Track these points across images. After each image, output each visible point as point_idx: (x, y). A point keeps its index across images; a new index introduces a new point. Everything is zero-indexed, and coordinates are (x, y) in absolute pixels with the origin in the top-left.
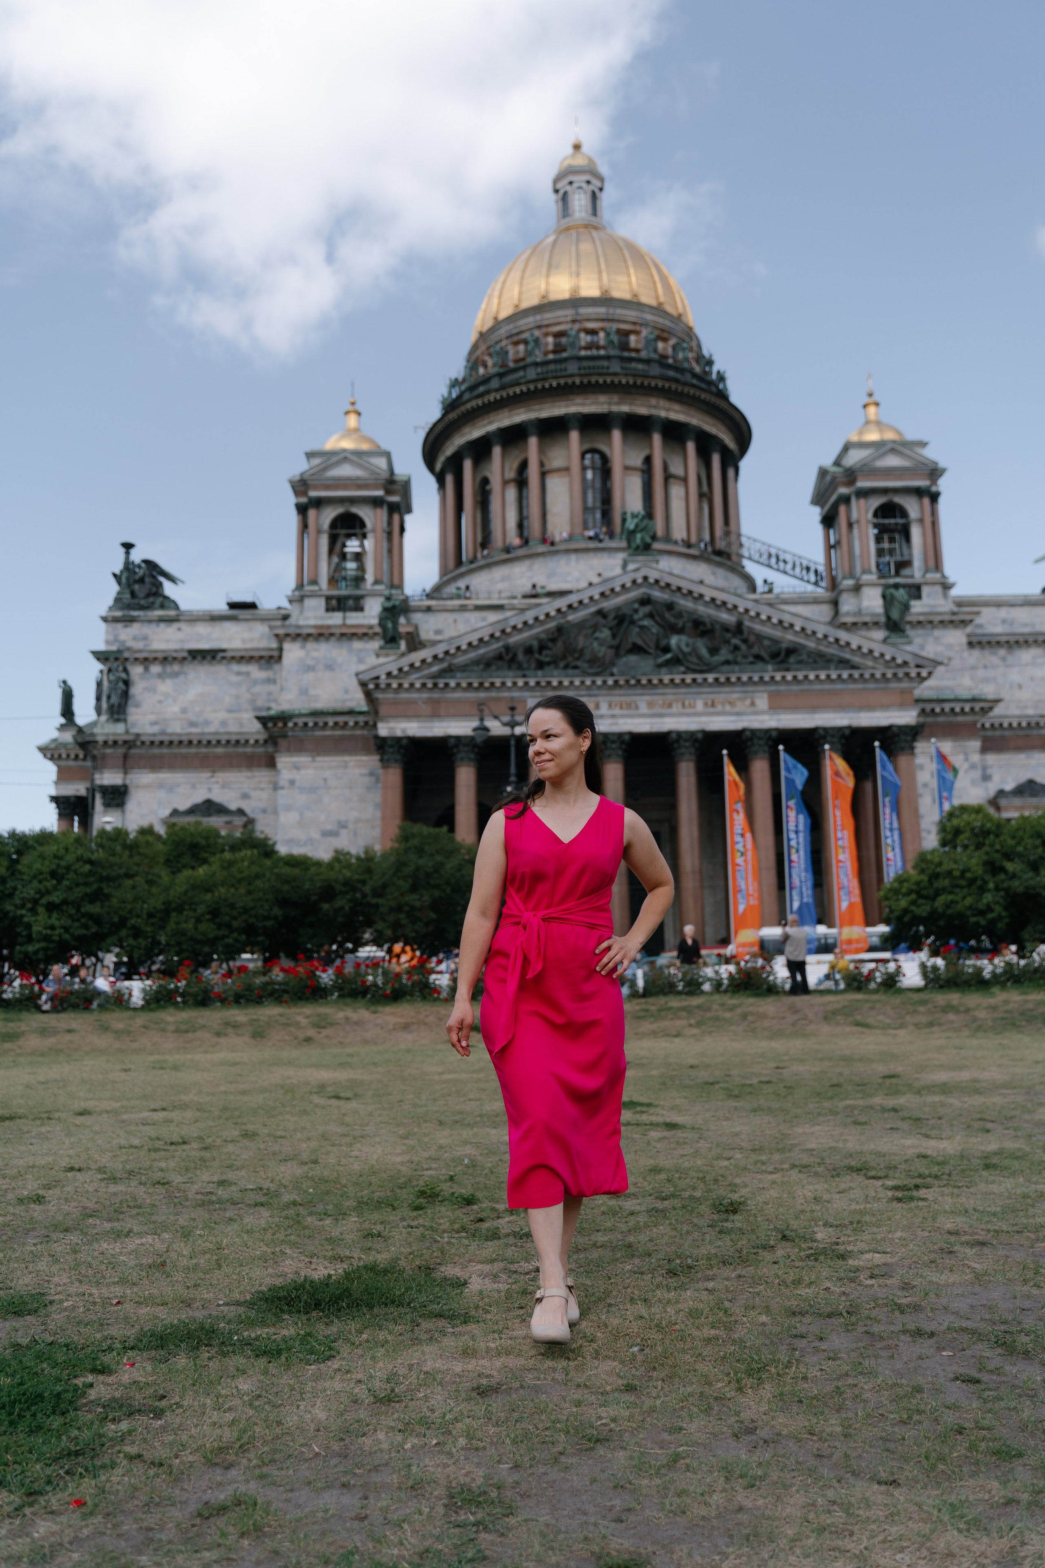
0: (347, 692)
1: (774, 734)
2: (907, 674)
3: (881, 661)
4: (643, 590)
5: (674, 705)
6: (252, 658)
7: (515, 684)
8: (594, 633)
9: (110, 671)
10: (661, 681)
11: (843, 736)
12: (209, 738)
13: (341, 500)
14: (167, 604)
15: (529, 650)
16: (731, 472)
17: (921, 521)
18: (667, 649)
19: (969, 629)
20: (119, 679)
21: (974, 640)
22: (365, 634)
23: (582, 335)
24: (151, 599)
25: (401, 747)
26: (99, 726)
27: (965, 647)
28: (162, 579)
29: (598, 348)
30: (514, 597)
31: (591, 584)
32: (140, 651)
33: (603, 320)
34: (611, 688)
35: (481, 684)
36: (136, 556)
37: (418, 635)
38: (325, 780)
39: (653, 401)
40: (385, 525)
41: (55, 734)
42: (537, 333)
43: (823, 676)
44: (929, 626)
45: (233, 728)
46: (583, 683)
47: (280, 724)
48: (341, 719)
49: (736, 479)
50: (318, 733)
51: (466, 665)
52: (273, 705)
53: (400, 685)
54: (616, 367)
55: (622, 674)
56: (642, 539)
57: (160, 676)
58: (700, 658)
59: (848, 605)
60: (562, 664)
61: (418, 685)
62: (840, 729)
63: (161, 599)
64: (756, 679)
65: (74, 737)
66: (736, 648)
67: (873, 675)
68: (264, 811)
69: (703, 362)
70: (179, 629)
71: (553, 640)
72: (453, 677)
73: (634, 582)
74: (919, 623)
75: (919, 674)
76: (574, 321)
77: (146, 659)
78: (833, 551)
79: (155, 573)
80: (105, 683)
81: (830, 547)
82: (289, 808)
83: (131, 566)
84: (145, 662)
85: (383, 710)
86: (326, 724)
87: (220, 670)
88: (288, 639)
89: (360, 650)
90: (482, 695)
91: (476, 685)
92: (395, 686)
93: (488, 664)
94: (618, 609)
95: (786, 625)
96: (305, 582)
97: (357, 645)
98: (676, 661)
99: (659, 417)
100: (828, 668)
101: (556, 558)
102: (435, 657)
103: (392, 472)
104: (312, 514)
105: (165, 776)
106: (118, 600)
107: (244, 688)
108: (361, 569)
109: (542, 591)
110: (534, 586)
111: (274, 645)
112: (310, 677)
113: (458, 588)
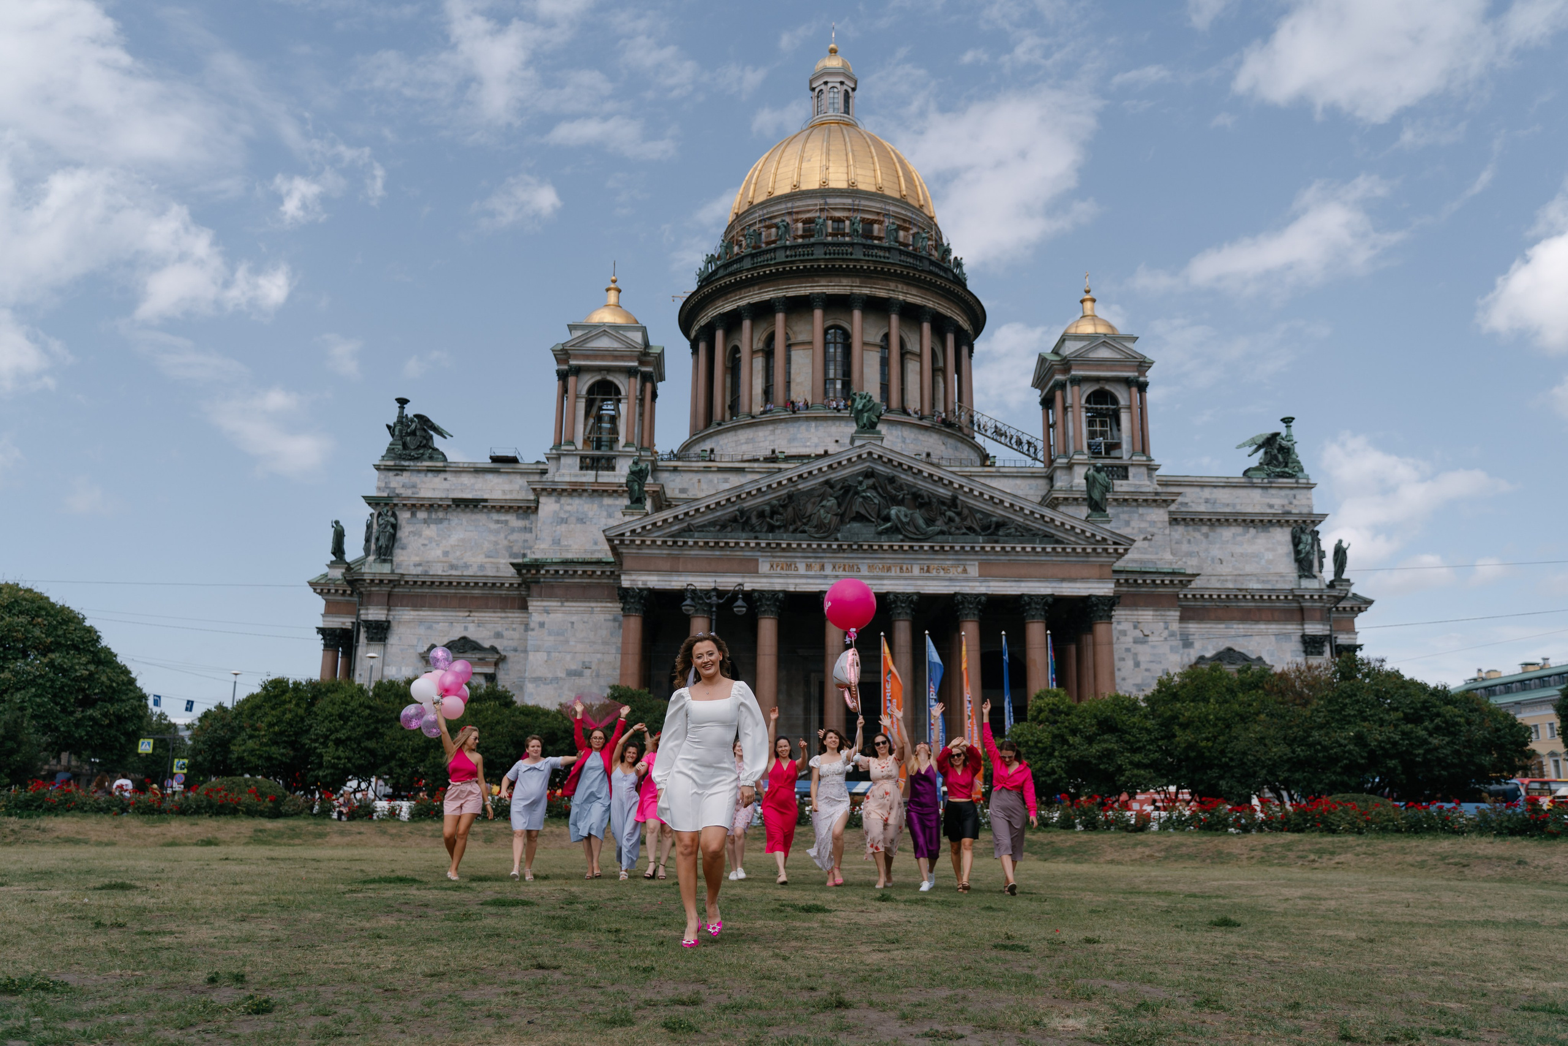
0: (596, 543)
1: (983, 598)
2: (1106, 550)
3: (1082, 537)
4: (867, 464)
5: (893, 569)
6: (510, 507)
7: (747, 544)
8: (821, 501)
9: (379, 515)
10: (881, 547)
11: (1046, 603)
12: (467, 580)
13: (599, 369)
14: (436, 456)
15: (761, 515)
16: (965, 351)
17: (1129, 408)
18: (887, 519)
19: (1173, 507)
21: (1179, 517)
22: (615, 491)
23: (830, 222)
24: (422, 451)
25: (641, 597)
27: (1167, 524)
28: (432, 433)
29: (843, 235)
30: (756, 460)
31: (826, 452)
32: (409, 498)
33: (849, 210)
34: (834, 551)
35: (717, 543)
36: (409, 411)
37: (664, 494)
38: (572, 624)
39: (892, 285)
40: (638, 393)
41: (326, 570)
42: (788, 219)
43: (1029, 549)
44: (1134, 504)
45: (490, 572)
46: (809, 545)
47: (533, 572)
48: (589, 568)
49: (970, 356)
50: (568, 581)
51: (704, 526)
52: (528, 552)
53: (643, 542)
54: (858, 254)
55: (846, 539)
56: (869, 418)
57: (425, 521)
58: (917, 527)
59: (1061, 481)
60: (791, 528)
61: (659, 543)
62: (1044, 596)
63: (430, 451)
64: (968, 549)
65: (343, 574)
66: (951, 520)
67: (1074, 549)
68: (515, 650)
69: (941, 250)
70: (445, 479)
71: (784, 506)
72: (691, 537)
73: (859, 456)
74: (1125, 500)
75: (1116, 550)
76: (821, 210)
77: (414, 505)
78: (1051, 430)
79: (426, 428)
80: (375, 526)
81: (1048, 426)
82: (537, 650)
83: (404, 420)
84: (414, 508)
85: (627, 564)
86: (575, 572)
87: (481, 518)
88: (544, 493)
89: (609, 506)
90: (718, 553)
91: (712, 544)
92: (638, 542)
93: (723, 525)
94: (844, 480)
95: (997, 501)
96: (563, 441)
97: (607, 501)
98: (895, 530)
99: (897, 299)
100: (1034, 542)
101: (797, 425)
102: (676, 517)
103: (647, 344)
104: (571, 380)
105: (426, 614)
106: (389, 450)
107: (502, 535)
108: (614, 431)
109: (781, 456)
110: (773, 452)
111: (532, 497)
112: (562, 528)
113: (703, 450)
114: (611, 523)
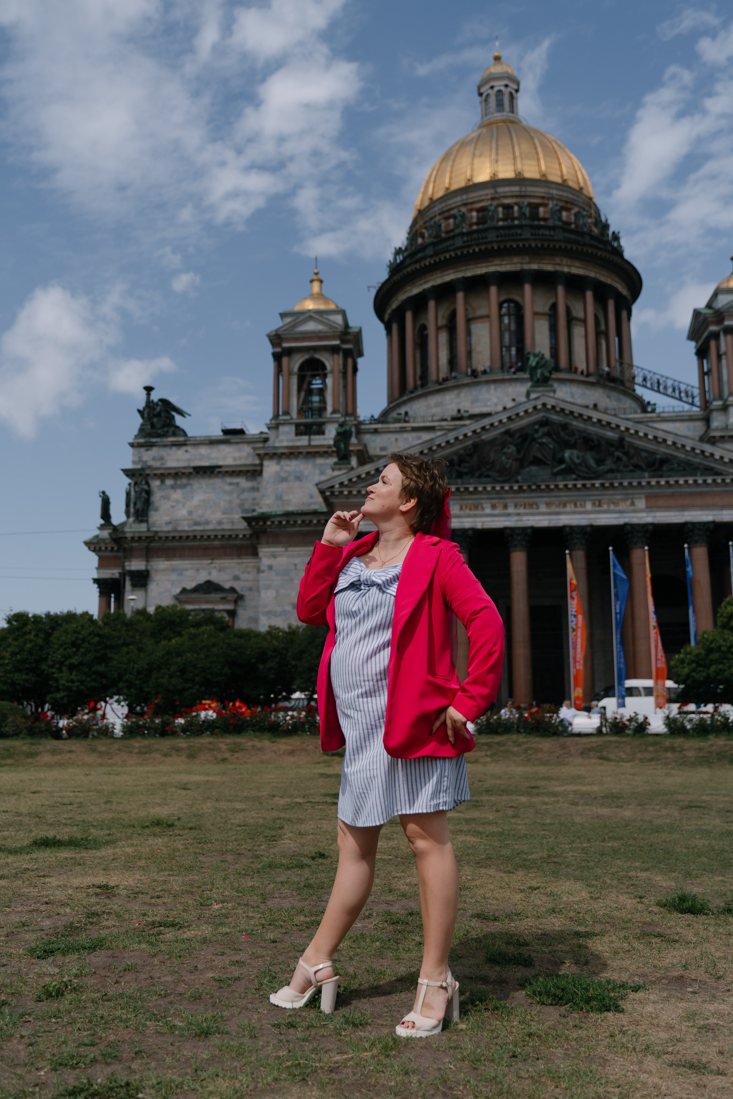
0: (311, 496)
1: (650, 528)
4: (542, 414)
5: (568, 505)
6: (240, 472)
8: (502, 449)
9: (136, 484)
10: (557, 486)
12: (209, 533)
13: (307, 349)
14: (177, 432)
16: (624, 315)
18: (562, 461)
20: (143, 490)
22: (324, 453)
23: (500, 209)
24: (166, 429)
26: (128, 526)
28: (174, 413)
29: (513, 219)
30: (446, 420)
31: (505, 409)
32: (158, 469)
33: (517, 196)
34: (516, 492)
36: (155, 397)
37: (367, 451)
38: (295, 565)
39: (558, 260)
40: (341, 367)
41: (97, 532)
42: (463, 210)
43: (691, 482)
45: (227, 526)
46: (494, 488)
47: (261, 523)
48: (306, 518)
50: (289, 529)
52: (256, 507)
53: (350, 492)
54: (527, 234)
55: (525, 481)
57: (173, 487)
58: (588, 467)
59: (717, 421)
60: (477, 474)
62: (705, 524)
63: (173, 429)
64: (635, 484)
65: (110, 534)
66: (619, 459)
67: (732, 480)
68: (250, 589)
69: (600, 226)
70: (187, 451)
71: (470, 455)
73: (535, 408)
76: (493, 199)
77: (162, 475)
78: (706, 377)
79: (168, 409)
80: (133, 493)
81: (703, 374)
82: (268, 588)
83: (151, 404)
84: (162, 477)
86: (296, 522)
87: (218, 482)
88: (267, 457)
89: (321, 465)
92: (346, 493)
94: (523, 428)
95: (660, 440)
96: (281, 413)
97: (319, 461)
98: (569, 471)
99: (563, 272)
101: (478, 387)
103: (347, 326)
104: (285, 360)
105: (177, 563)
106: (141, 430)
107: (235, 495)
108: (323, 401)
109: (466, 415)
110: (459, 411)
111: (257, 462)
112: (283, 486)
113: (399, 414)
114: (323, 478)
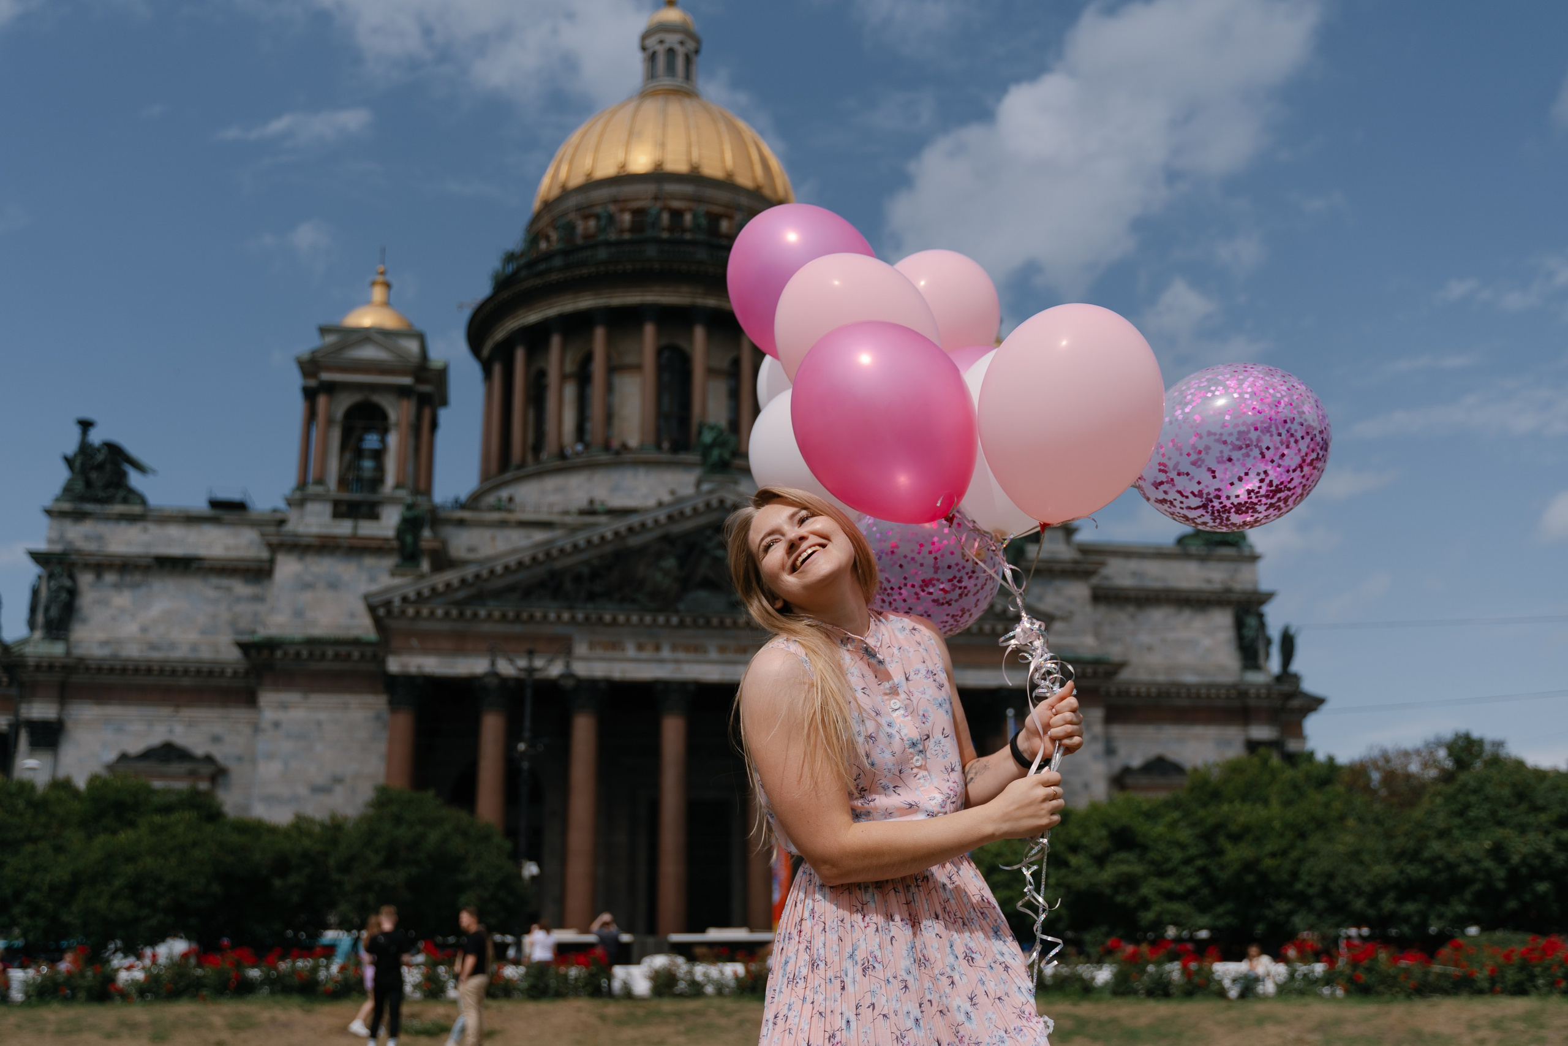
0: (351, 617)
6: (236, 570)
7: (559, 617)
8: (657, 561)
12: (176, 665)
13: (359, 387)
14: (130, 499)
22: (379, 549)
23: (665, 214)
24: (111, 491)
25: (414, 687)
26: (31, 644)
28: (127, 467)
30: (569, 514)
31: (660, 504)
32: (92, 555)
33: (690, 200)
35: (517, 615)
37: (446, 552)
38: (319, 724)
40: (412, 419)
42: (611, 208)
45: (206, 654)
47: (266, 653)
48: (343, 650)
50: (314, 666)
51: (501, 592)
52: (259, 629)
53: (418, 613)
55: (688, 612)
57: (115, 586)
60: (617, 596)
61: (440, 614)
63: (124, 492)
68: (240, 759)
70: (145, 530)
71: (608, 567)
72: (483, 606)
73: (707, 505)
76: (655, 198)
77: (99, 565)
79: (117, 459)
82: (269, 758)
84: (98, 568)
85: (389, 642)
86: (324, 654)
87: (195, 583)
88: (282, 549)
89: (371, 569)
91: (511, 616)
92: (411, 613)
93: (527, 591)
94: (686, 535)
96: (309, 481)
97: (369, 561)
101: (621, 471)
102: (463, 581)
103: (424, 357)
104: (321, 400)
105: (114, 711)
106: (67, 490)
107: (223, 607)
108: (381, 469)
109: (602, 508)
110: (593, 501)
111: (265, 554)
112: (306, 597)
113: (500, 500)
114: (374, 588)
